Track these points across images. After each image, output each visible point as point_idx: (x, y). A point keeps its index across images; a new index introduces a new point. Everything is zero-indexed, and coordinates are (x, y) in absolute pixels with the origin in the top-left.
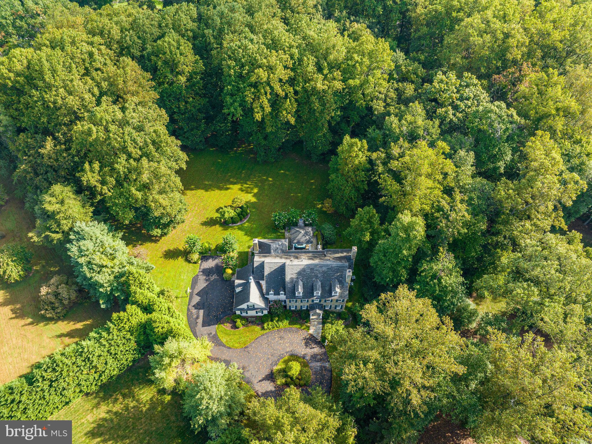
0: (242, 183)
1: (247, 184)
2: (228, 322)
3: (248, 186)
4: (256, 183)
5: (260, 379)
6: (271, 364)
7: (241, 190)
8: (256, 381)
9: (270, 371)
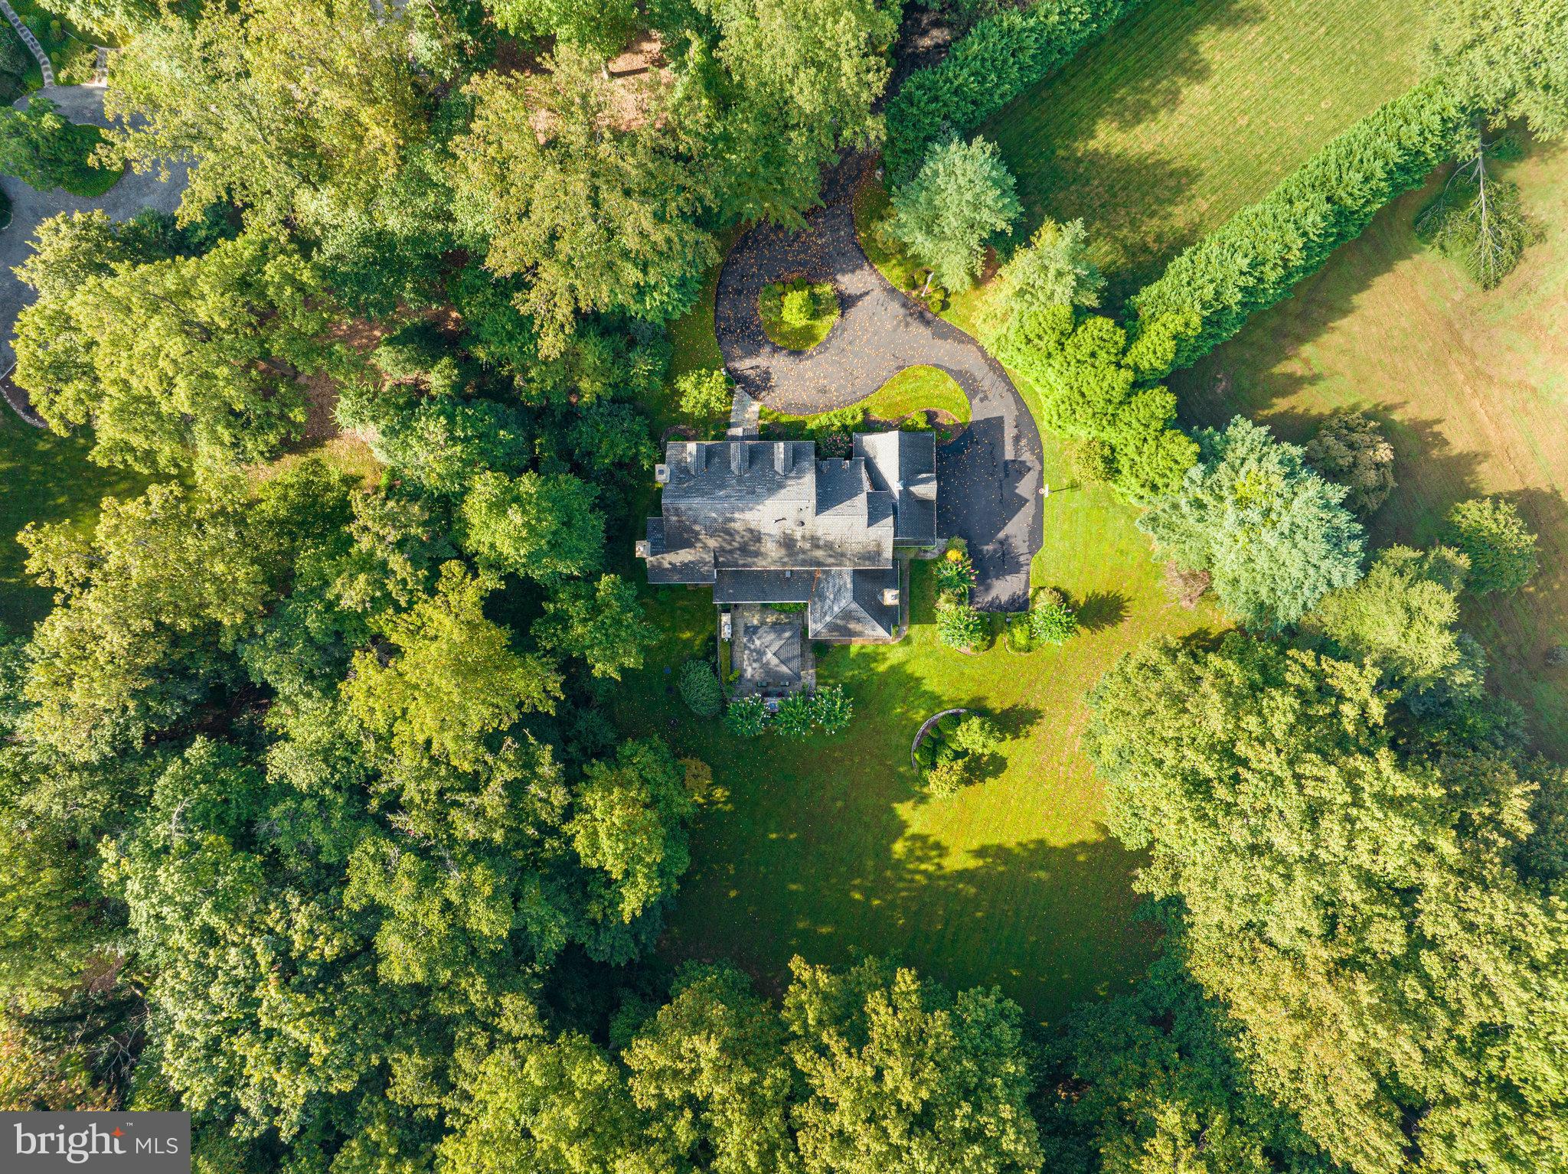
0: (943, 877)
1: (924, 872)
2: (947, 427)
3: (923, 867)
4: (901, 879)
5: (868, 298)
6: (844, 330)
7: (941, 849)
8: (874, 293)
9: (847, 315)
